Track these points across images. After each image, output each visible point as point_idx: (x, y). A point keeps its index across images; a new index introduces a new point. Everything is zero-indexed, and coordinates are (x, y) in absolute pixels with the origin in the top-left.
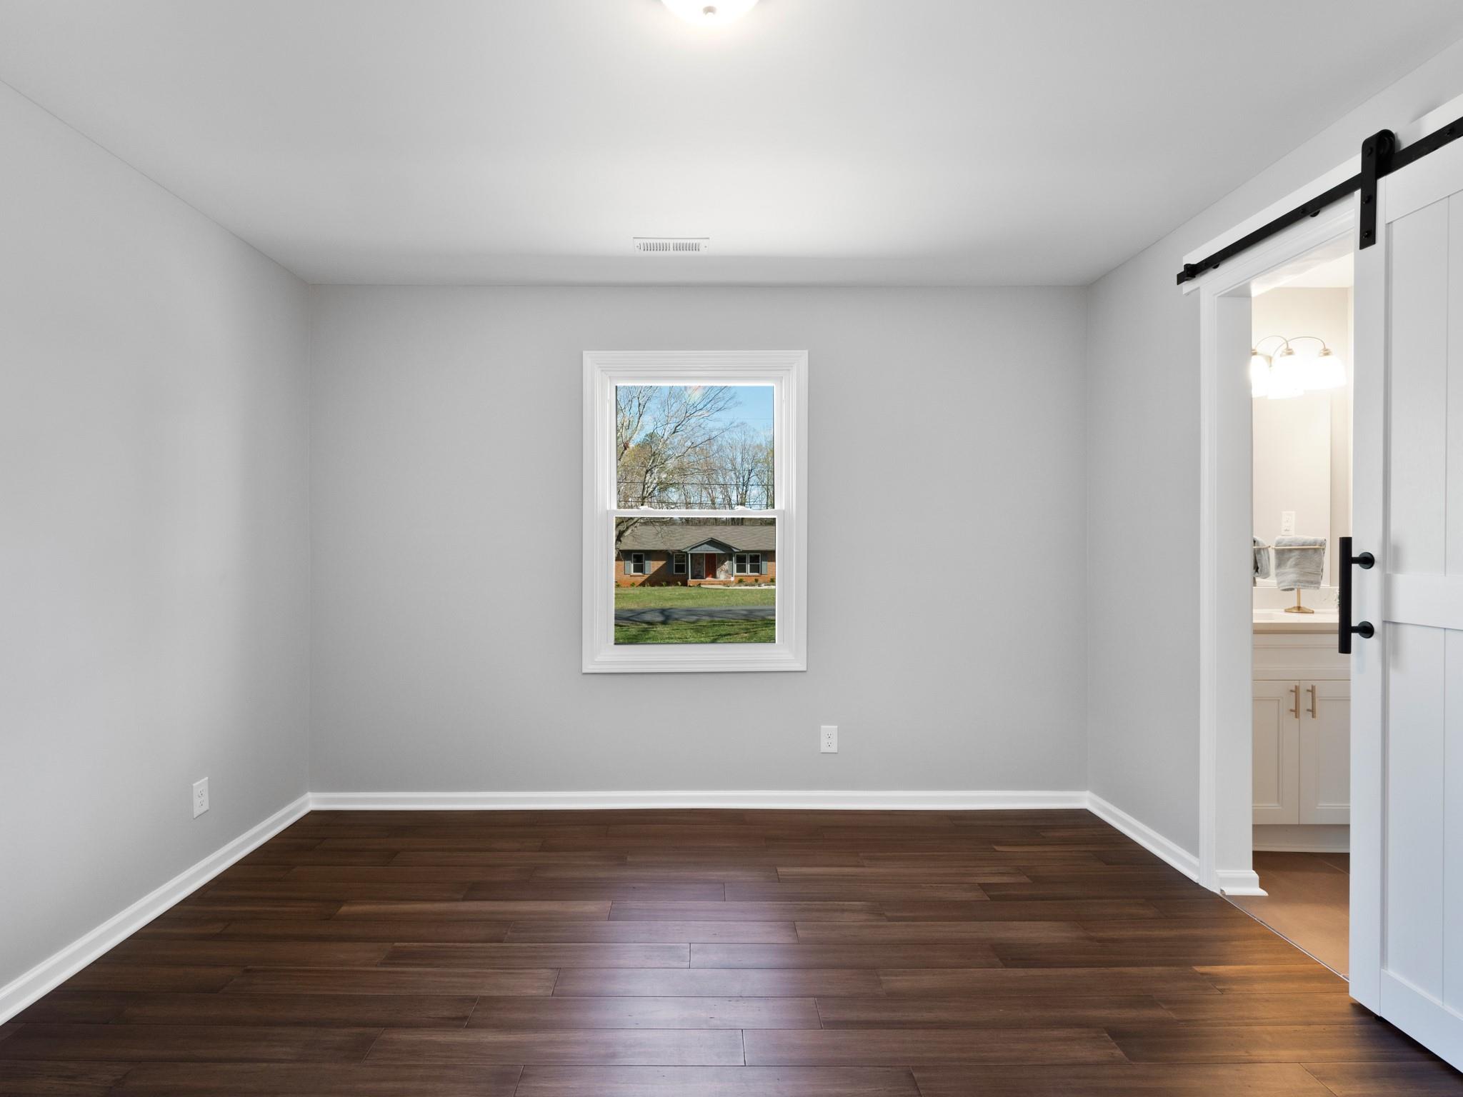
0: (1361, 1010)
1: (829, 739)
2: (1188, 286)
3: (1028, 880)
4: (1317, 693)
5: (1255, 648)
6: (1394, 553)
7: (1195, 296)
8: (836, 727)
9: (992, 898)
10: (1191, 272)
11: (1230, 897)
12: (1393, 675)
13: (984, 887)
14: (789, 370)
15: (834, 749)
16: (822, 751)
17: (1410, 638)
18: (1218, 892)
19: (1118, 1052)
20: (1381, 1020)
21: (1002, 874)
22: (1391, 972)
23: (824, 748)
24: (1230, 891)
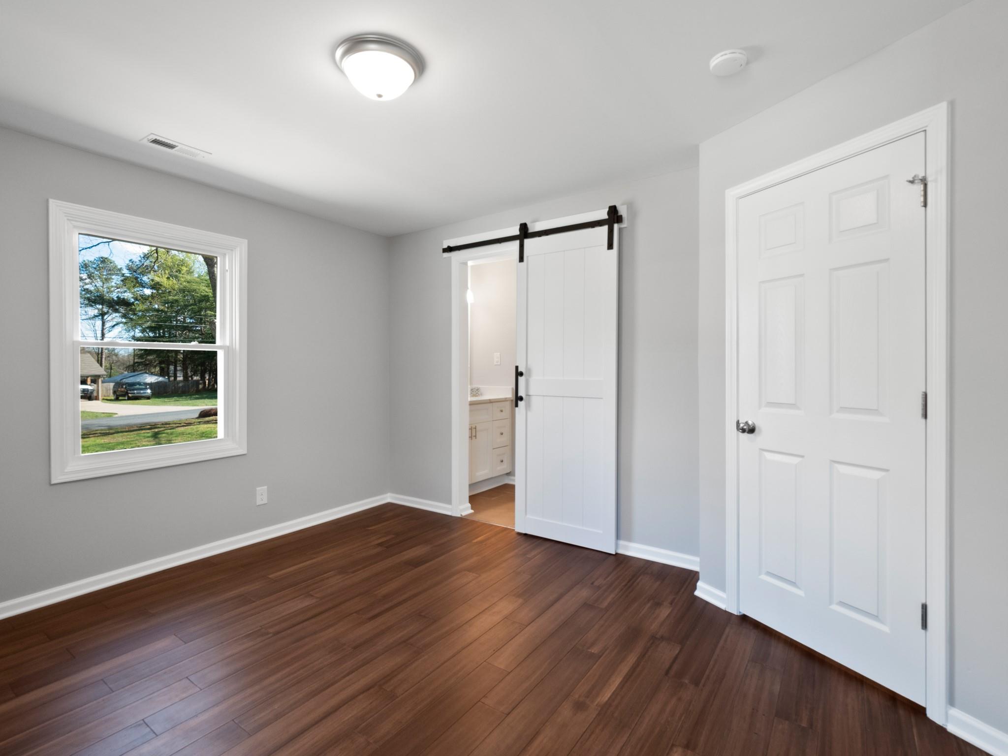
0: (519, 534)
1: (262, 495)
2: (446, 255)
3: (393, 536)
4: (477, 429)
5: (471, 411)
6: (529, 370)
7: (450, 258)
8: (266, 487)
9: (387, 547)
10: (450, 249)
11: (465, 516)
12: (529, 413)
13: (379, 545)
14: (232, 250)
15: (265, 501)
16: (258, 504)
17: (534, 400)
18: (459, 516)
19: (474, 574)
20: (526, 535)
21: (380, 538)
22: (528, 516)
23: (259, 502)
24: (464, 514)
